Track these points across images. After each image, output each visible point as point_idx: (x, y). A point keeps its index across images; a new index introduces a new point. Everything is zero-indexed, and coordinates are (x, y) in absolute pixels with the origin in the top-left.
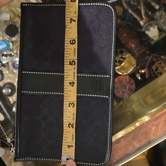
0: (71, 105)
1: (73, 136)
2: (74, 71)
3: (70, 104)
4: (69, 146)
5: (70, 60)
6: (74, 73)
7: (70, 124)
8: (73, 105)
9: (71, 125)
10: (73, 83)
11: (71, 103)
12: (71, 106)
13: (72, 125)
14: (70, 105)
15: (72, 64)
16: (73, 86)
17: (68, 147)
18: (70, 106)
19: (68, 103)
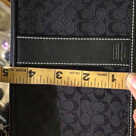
0: (59, 75)
1: (99, 75)
2: (15, 70)
3: (57, 77)
4: (113, 80)
5: (3, 75)
6: (17, 70)
7: (84, 79)
8: (59, 74)
9: (85, 77)
10: (31, 72)
11: (56, 75)
12: (61, 75)
13: (85, 75)
14: (59, 77)
15: (7, 73)
16: (35, 73)
17: (115, 81)
18: (61, 78)
19: (56, 79)
